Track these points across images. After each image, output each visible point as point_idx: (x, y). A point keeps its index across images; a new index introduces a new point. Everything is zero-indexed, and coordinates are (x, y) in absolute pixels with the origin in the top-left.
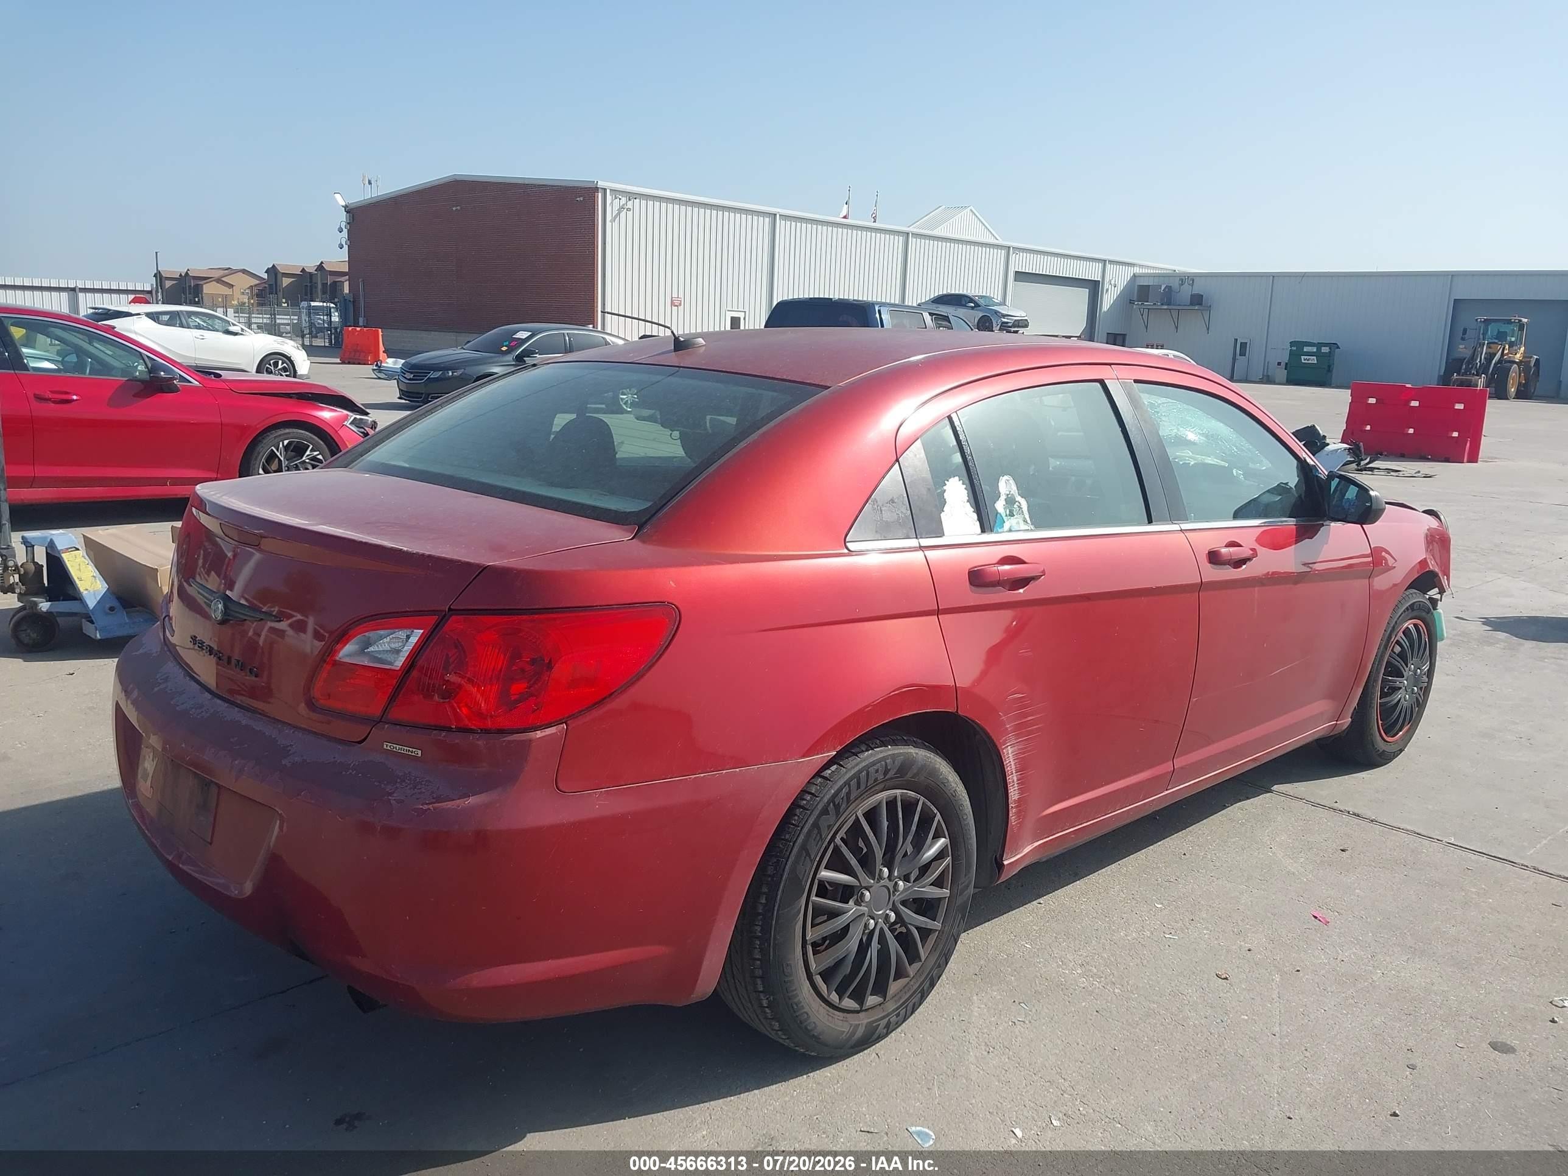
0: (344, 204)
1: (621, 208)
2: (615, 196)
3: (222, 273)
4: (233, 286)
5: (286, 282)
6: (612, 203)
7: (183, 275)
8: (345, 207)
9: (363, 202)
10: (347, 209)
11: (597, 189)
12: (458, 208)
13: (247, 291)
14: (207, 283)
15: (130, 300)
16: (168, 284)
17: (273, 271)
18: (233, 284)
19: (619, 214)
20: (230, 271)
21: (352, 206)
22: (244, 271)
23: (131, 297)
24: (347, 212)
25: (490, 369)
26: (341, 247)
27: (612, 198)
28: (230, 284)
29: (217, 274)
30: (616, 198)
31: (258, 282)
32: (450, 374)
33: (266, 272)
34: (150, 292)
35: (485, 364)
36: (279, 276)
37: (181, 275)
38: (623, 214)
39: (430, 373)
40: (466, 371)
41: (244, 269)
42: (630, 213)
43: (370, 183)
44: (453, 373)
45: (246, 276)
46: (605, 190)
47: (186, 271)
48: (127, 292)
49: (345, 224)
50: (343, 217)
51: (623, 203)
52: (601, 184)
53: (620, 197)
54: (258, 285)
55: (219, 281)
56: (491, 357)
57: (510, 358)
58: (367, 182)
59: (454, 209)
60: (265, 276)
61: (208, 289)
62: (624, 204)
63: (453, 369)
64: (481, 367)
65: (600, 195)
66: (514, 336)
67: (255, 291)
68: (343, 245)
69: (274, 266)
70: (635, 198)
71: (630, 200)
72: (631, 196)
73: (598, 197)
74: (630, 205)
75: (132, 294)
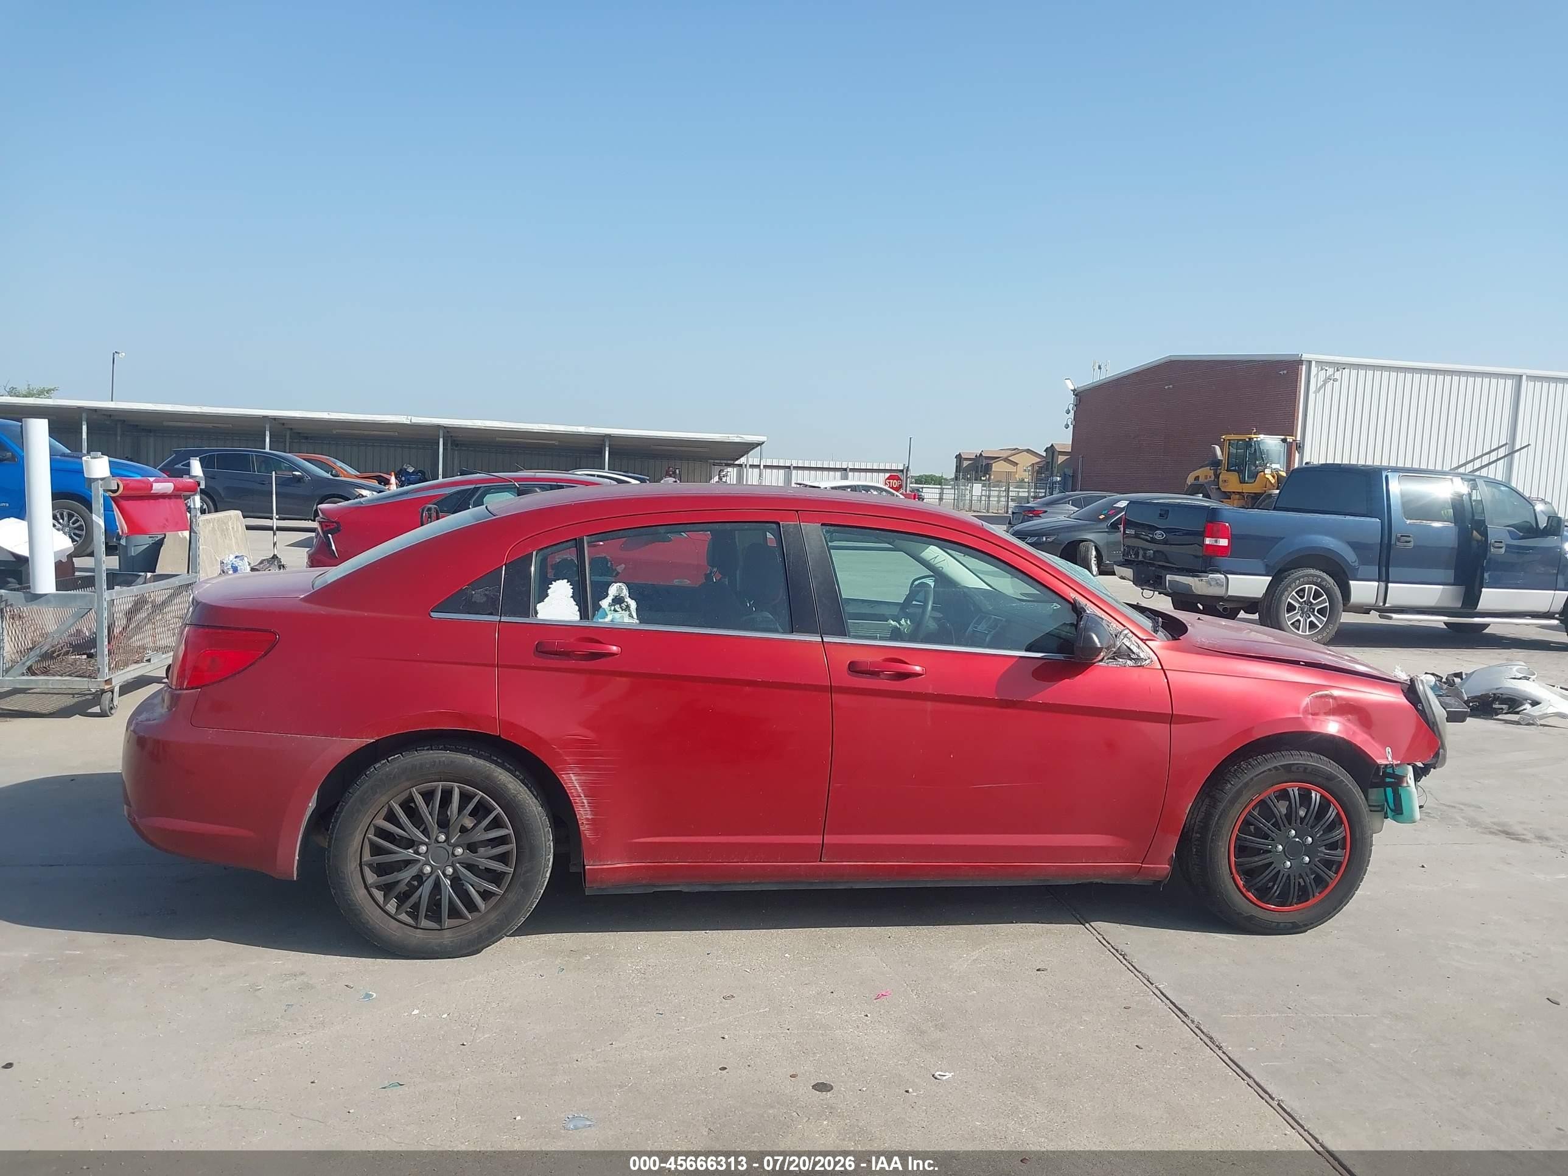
0: (1073, 388)
1: (1327, 379)
2: (1322, 367)
3: (1010, 452)
4: (1017, 464)
5: (1061, 459)
6: (1317, 374)
7: (978, 455)
8: (1074, 391)
9: (1092, 385)
10: (1076, 392)
11: (1301, 362)
12: (1171, 386)
13: (1029, 468)
14: (996, 462)
15: (886, 477)
16: (965, 463)
17: (1051, 450)
18: (1017, 462)
19: (1324, 384)
20: (1017, 451)
21: (1081, 390)
22: (1028, 451)
23: (887, 475)
24: (1076, 395)
25: (1082, 535)
26: (1067, 427)
27: (1318, 368)
28: (1015, 462)
29: (1004, 455)
30: (1322, 369)
31: (1039, 460)
32: (1044, 539)
33: (1045, 451)
34: (902, 471)
35: (1079, 530)
36: (1056, 453)
37: (976, 456)
38: (1329, 385)
39: (1026, 538)
40: (1059, 538)
41: (1029, 449)
42: (1337, 384)
43: (1100, 368)
44: (1046, 538)
45: (1030, 455)
46: (1310, 362)
47: (980, 452)
48: (885, 471)
49: (1072, 405)
50: (1071, 398)
51: (1330, 373)
52: (1305, 357)
53: (1327, 368)
54: (1038, 463)
55: (1006, 460)
56: (1086, 525)
57: (1104, 525)
58: (1097, 367)
59: (1166, 387)
60: (1044, 454)
61: (997, 467)
62: (1331, 375)
63: (1047, 535)
64: (1073, 533)
65: (1304, 367)
66: (1114, 505)
67: (1036, 468)
68: (1068, 425)
69: (1052, 445)
70: (1344, 369)
71: (1338, 370)
72: (1339, 366)
73: (1301, 369)
74: (1338, 375)
75: (887, 472)
